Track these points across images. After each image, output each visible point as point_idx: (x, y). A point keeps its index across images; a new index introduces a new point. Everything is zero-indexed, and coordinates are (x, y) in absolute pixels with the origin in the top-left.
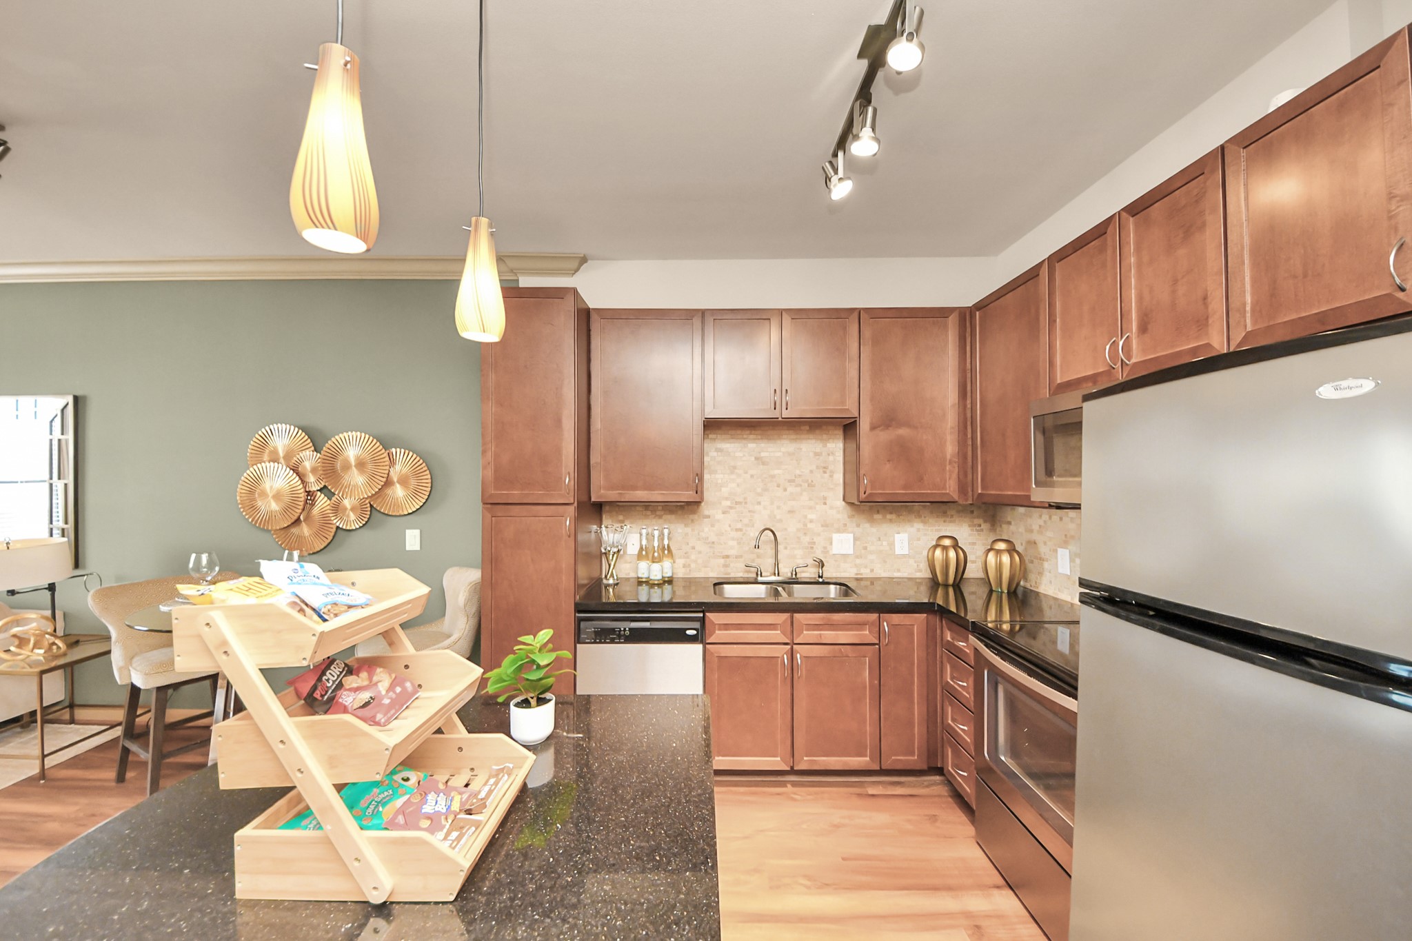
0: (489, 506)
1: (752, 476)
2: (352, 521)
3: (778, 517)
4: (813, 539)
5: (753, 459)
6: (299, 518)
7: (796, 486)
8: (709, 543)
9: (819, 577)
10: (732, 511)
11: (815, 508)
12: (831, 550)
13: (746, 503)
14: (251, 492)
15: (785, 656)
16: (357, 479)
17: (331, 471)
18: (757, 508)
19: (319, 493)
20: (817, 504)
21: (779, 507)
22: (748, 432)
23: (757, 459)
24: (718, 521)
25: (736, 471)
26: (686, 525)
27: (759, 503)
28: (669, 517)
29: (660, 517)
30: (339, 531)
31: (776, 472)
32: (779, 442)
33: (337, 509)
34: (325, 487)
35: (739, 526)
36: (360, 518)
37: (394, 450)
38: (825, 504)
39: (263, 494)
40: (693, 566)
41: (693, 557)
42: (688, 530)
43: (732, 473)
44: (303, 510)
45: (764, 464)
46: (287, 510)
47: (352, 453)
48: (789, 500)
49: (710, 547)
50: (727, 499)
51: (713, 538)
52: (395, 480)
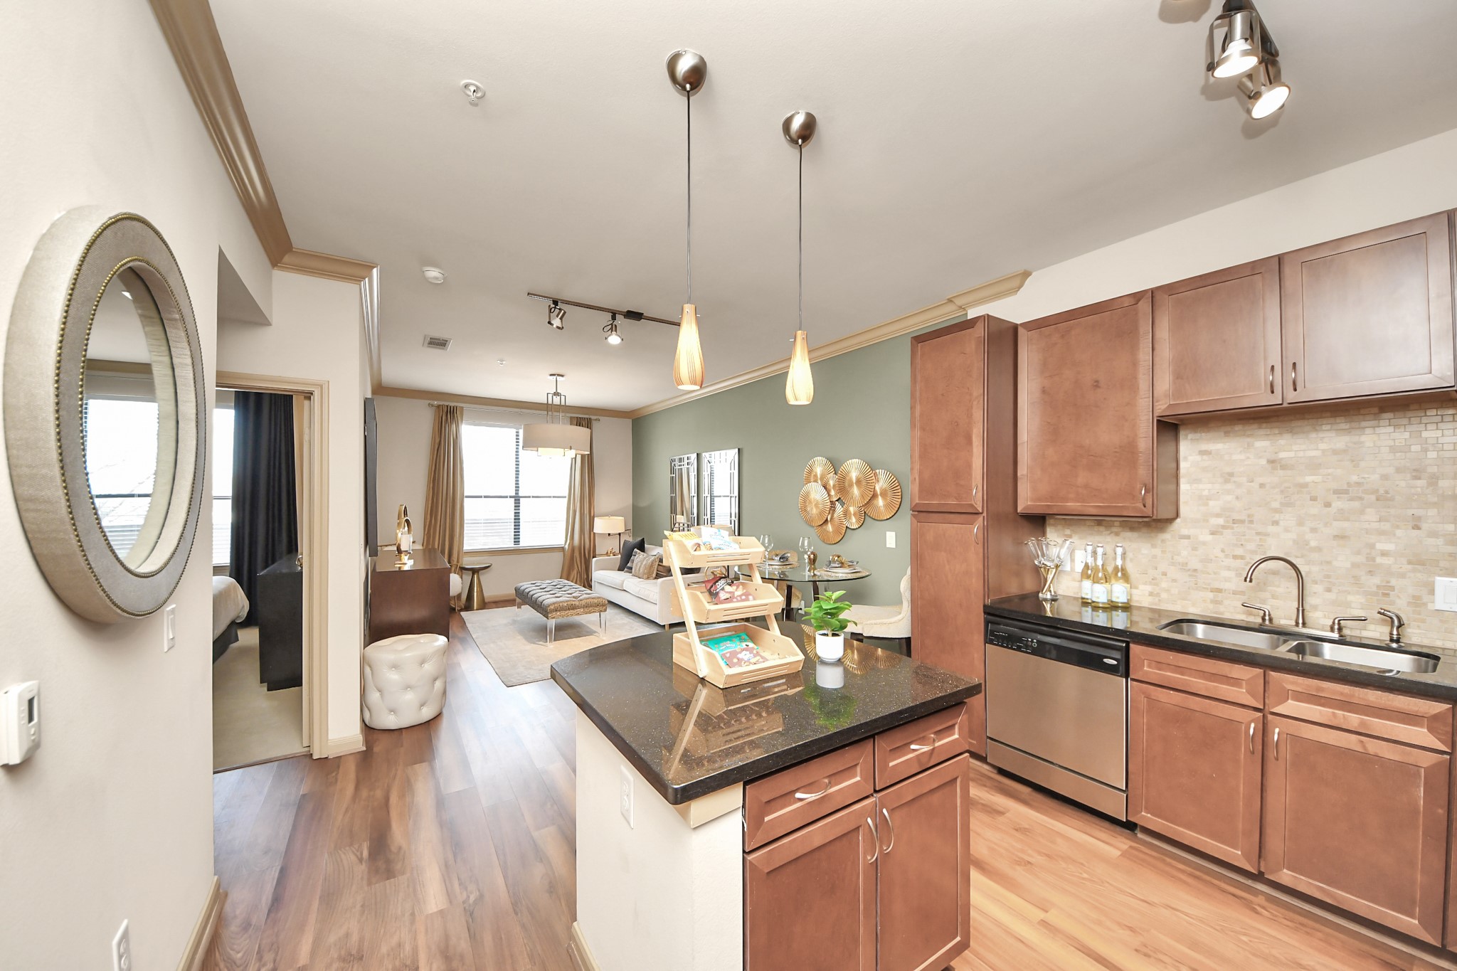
0: (916, 513)
1: (1262, 486)
2: (854, 523)
3: (1313, 544)
4: (1388, 582)
5: (1263, 462)
6: (827, 520)
7: (1352, 499)
8: (1189, 570)
9: (1392, 640)
10: (1226, 532)
11: (1394, 535)
12: (1433, 602)
13: (1251, 522)
14: (805, 502)
15: (1253, 725)
16: (856, 491)
17: (843, 487)
18: (1271, 529)
19: (837, 503)
20: (1398, 527)
21: (1314, 530)
22: (1255, 426)
23: (1271, 462)
24: (1204, 543)
25: (1233, 479)
26: (1154, 546)
27: (1276, 523)
28: (1129, 534)
29: (1117, 534)
30: (848, 530)
31: (1309, 479)
32: (1313, 435)
33: (846, 513)
34: (840, 498)
35: (1239, 552)
36: (858, 521)
37: (878, 471)
38: (1417, 527)
39: (810, 502)
40: (1164, 595)
41: (1164, 585)
42: (1157, 551)
43: (1227, 481)
44: (829, 513)
45: (1283, 467)
46: (821, 513)
47: (854, 475)
48: (1335, 520)
49: (1190, 575)
50: (1218, 515)
51: (1194, 564)
52: (879, 493)
